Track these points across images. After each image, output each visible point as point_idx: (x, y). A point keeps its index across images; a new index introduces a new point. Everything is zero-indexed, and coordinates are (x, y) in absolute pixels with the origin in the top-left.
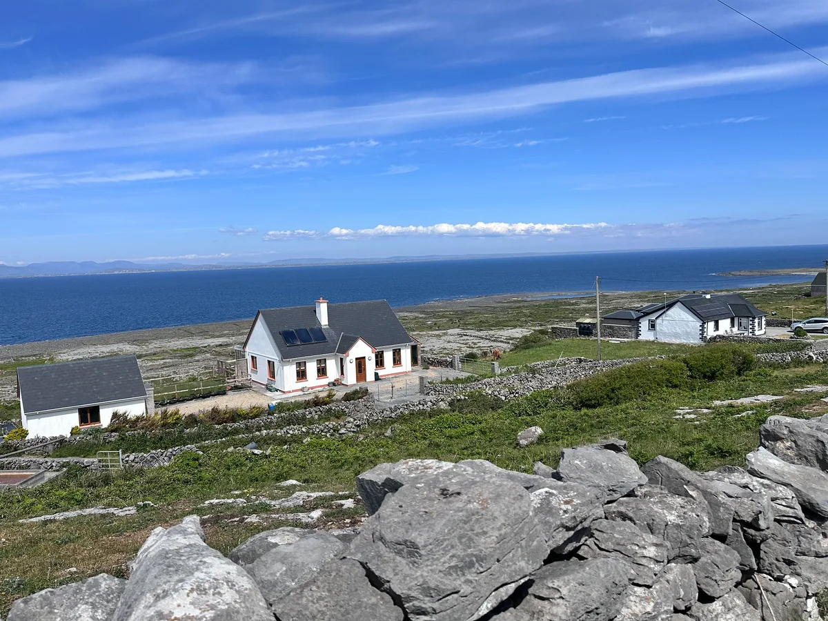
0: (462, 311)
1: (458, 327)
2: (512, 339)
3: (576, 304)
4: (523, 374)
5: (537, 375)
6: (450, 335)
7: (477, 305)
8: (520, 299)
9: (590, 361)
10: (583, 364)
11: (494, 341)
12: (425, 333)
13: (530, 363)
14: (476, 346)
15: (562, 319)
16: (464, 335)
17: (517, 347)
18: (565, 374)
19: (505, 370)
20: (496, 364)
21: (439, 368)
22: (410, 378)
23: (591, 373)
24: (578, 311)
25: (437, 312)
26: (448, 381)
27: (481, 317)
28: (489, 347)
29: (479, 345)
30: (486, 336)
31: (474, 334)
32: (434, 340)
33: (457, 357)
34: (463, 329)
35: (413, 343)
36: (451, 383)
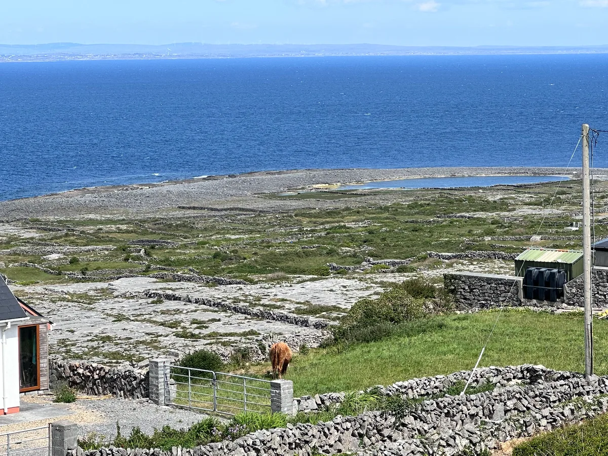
0: (155, 221)
1: (146, 272)
2: (314, 311)
3: (502, 205)
4: (368, 416)
5: (409, 420)
6: (124, 296)
7: (204, 203)
8: (336, 187)
9: (563, 377)
10: (542, 385)
11: (261, 316)
12: (39, 289)
13: (385, 385)
14: (205, 332)
15: (466, 251)
16: (169, 297)
17: (340, 335)
18: (491, 415)
19: (312, 404)
20: (286, 384)
21: (106, 400)
22: (16, 428)
23: (567, 412)
24: (509, 227)
25: (79, 224)
26: (137, 439)
27: (218, 242)
28: (244, 334)
29: (213, 328)
30: (236, 300)
31: (196, 296)
32: (72, 311)
33: (165, 362)
34: (163, 278)
35: (27, 321)
36: (150, 444)
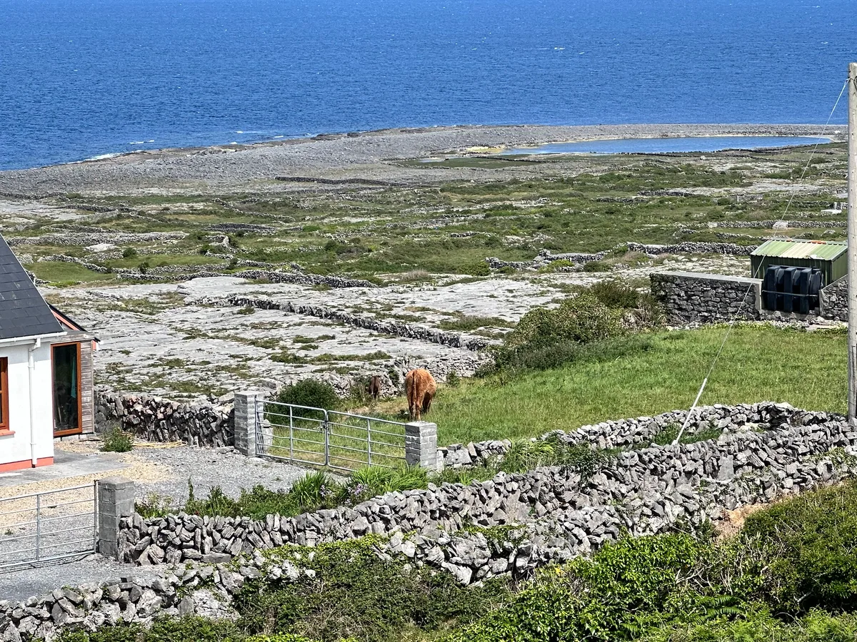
0: (244, 197)
1: (231, 269)
2: (467, 325)
3: (734, 178)
4: (543, 473)
5: (599, 479)
6: (199, 303)
7: (313, 173)
8: (498, 151)
9: (816, 420)
10: (788, 431)
11: (393, 332)
12: (81, 292)
13: (567, 429)
14: (314, 354)
15: (682, 243)
16: (263, 305)
17: (504, 360)
18: (714, 473)
19: (463, 456)
20: (427, 428)
21: (174, 449)
22: (49, 487)
23: (821, 468)
24: (743, 209)
25: (136, 201)
26: (217, 503)
27: (332, 228)
28: (369, 358)
29: (325, 348)
30: (358, 309)
31: (299, 303)
32: (126, 323)
33: (257, 397)
34: (254, 278)
35: (63, 337)
36: (235, 510)
